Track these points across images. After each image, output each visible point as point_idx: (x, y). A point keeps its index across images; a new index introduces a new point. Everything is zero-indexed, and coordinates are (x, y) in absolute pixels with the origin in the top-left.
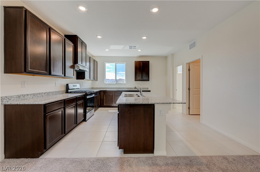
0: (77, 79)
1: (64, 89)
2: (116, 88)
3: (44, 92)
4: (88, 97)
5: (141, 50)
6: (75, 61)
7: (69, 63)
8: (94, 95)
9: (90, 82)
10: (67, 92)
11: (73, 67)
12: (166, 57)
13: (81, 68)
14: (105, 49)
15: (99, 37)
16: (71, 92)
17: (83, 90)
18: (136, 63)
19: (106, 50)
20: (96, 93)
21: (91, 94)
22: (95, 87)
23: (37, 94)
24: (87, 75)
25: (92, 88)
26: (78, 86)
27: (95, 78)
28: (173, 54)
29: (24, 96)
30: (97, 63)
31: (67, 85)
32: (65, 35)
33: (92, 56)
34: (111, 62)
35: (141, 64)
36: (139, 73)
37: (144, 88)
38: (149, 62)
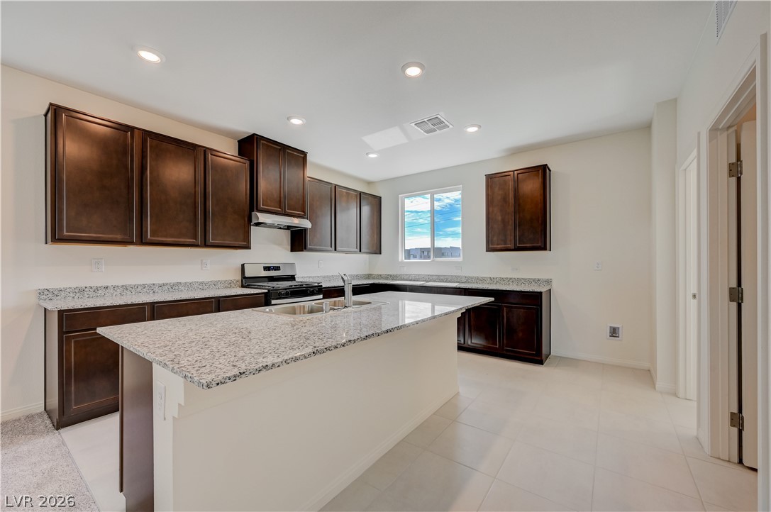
0: (292, 250)
2: (431, 278)
3: (161, 282)
5: (480, 127)
12: (647, 128)
14: (367, 154)
17: (311, 280)
18: (491, 179)
19: (371, 156)
22: (376, 272)
25: (369, 276)
28: (675, 100)
31: (243, 266)
32: (240, 142)
33: (369, 183)
34: (416, 191)
35: (510, 179)
36: (500, 218)
37: (530, 281)
38: (545, 168)
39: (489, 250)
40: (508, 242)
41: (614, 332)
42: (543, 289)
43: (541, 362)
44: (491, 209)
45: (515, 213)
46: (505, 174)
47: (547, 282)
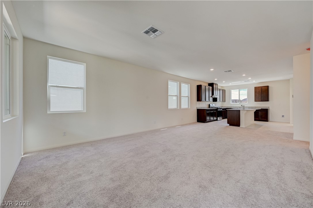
0: (213, 102)
1: (208, 106)
2: (240, 107)
4: (218, 110)
6: (213, 94)
7: (211, 95)
8: (222, 110)
9: (221, 103)
10: (209, 107)
11: (212, 97)
12: (289, 80)
13: (215, 97)
15: (224, 82)
16: (211, 108)
20: (223, 109)
21: (220, 109)
24: (218, 100)
25: (222, 107)
26: (214, 105)
27: (224, 100)
30: (225, 91)
31: (209, 104)
32: (208, 84)
33: (223, 87)
35: (260, 89)
36: (258, 95)
37: (264, 107)
38: (268, 86)
39: (255, 101)
41: (283, 116)
42: (268, 108)
43: (268, 121)
44: (256, 94)
45: (261, 94)
46: (259, 87)
47: (269, 107)
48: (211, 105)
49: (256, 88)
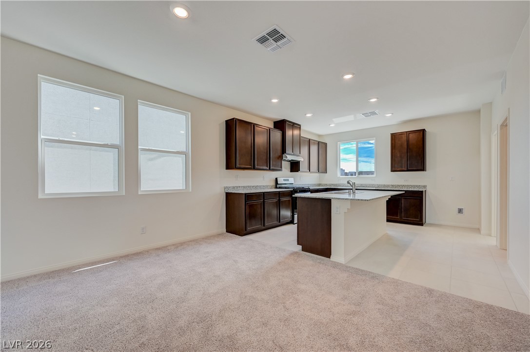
0: (290, 172)
1: (273, 183)
3: (252, 185)
5: (393, 114)
9: (315, 175)
10: (276, 188)
13: (293, 158)
15: (309, 115)
16: (280, 188)
19: (331, 125)
22: (323, 182)
23: (246, 187)
24: (303, 166)
25: (319, 185)
26: (291, 180)
28: (491, 103)
29: (237, 187)
31: (276, 179)
32: (274, 122)
33: (319, 136)
34: (348, 141)
35: (404, 138)
36: (399, 155)
37: (414, 186)
38: (423, 131)
39: (392, 171)
40: (404, 167)
41: (460, 211)
42: (424, 190)
43: (422, 225)
44: (394, 151)
45: (407, 152)
46: (402, 134)
47: (425, 187)
48: (280, 181)
49: (393, 136)
